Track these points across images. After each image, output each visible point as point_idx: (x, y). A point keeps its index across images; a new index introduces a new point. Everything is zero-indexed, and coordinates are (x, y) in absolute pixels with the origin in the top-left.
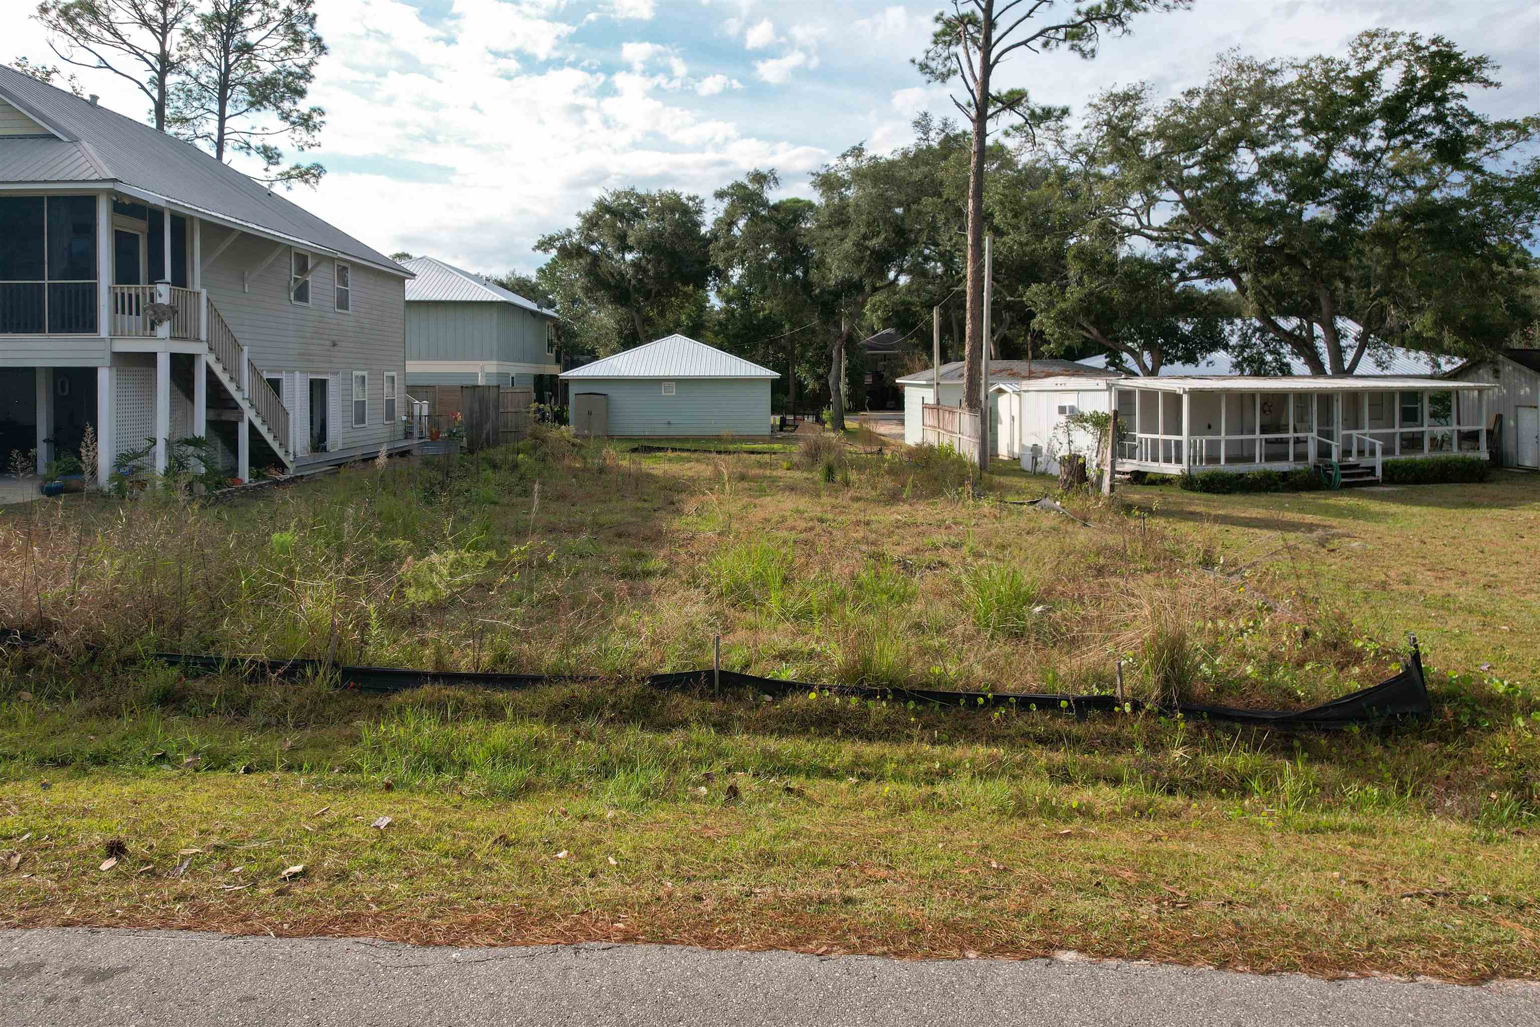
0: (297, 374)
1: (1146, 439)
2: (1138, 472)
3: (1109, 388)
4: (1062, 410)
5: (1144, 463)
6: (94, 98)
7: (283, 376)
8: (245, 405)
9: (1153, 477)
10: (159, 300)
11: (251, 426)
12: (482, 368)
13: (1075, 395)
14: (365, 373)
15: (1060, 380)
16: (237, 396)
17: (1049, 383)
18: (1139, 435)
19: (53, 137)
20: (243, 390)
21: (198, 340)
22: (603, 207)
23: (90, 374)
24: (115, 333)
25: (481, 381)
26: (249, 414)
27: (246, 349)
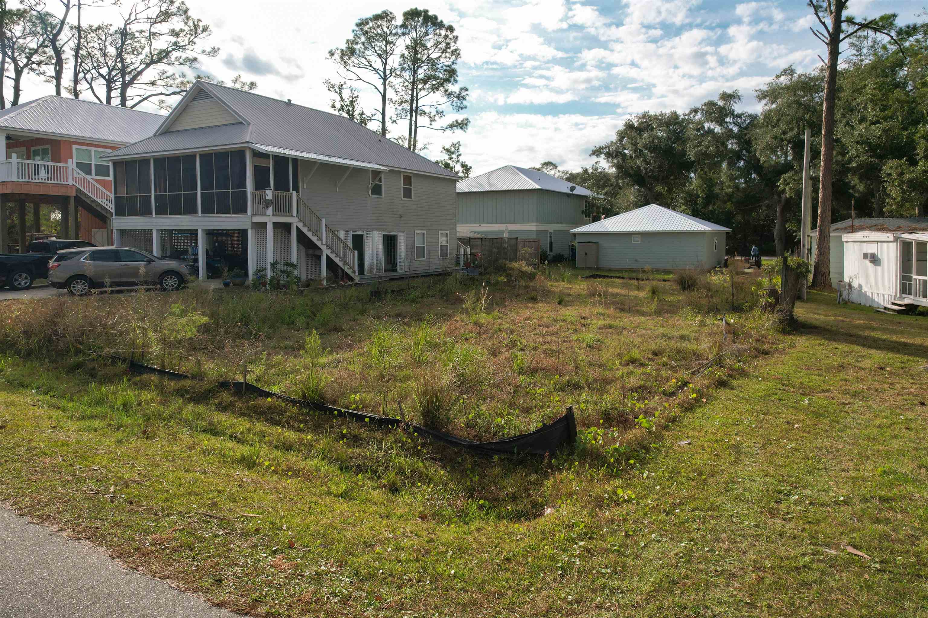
0: (374, 232)
1: (920, 280)
2: (912, 304)
3: (896, 240)
4: (865, 256)
5: (917, 298)
6: (290, 101)
7: (365, 233)
8: (323, 248)
9: (921, 310)
10: (267, 198)
11: (328, 257)
12: (507, 228)
13: (874, 245)
14: (425, 232)
15: (866, 233)
16: (319, 243)
17: (859, 235)
18: (914, 277)
19: (242, 123)
20: (322, 240)
21: (292, 216)
22: (629, 126)
23: (244, 232)
24: (254, 213)
25: (506, 235)
26: (326, 251)
27: (324, 220)
